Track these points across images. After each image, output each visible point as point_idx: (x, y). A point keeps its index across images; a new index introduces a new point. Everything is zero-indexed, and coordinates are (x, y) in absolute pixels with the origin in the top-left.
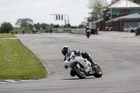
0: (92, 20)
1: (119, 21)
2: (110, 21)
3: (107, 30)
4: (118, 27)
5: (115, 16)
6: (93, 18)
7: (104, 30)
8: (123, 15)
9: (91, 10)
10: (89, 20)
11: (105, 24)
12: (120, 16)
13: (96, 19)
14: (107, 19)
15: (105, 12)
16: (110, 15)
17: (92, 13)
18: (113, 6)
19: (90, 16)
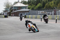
0: (5, 12)
1: (17, 12)
2: (13, 12)
5: (15, 10)
6: (6, 11)
7: (10, 16)
8: (19, 10)
11: (11, 13)
12: (17, 10)
13: (7, 11)
15: (11, 8)
16: (13, 9)
17: (6, 8)
18: (14, 6)
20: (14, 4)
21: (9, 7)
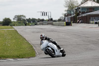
0: (68, 16)
1: (87, 16)
2: (80, 16)
3: (78, 23)
4: (86, 20)
5: (83, 13)
6: (68, 14)
7: (76, 23)
8: (89, 12)
9: (67, 9)
10: (65, 16)
11: (76, 18)
12: (87, 12)
13: (71, 15)
14: (78, 14)
15: (76, 10)
16: (80, 12)
17: (68, 11)
18: (82, 6)
19: (66, 12)
20: (82, 3)
21: (73, 7)
